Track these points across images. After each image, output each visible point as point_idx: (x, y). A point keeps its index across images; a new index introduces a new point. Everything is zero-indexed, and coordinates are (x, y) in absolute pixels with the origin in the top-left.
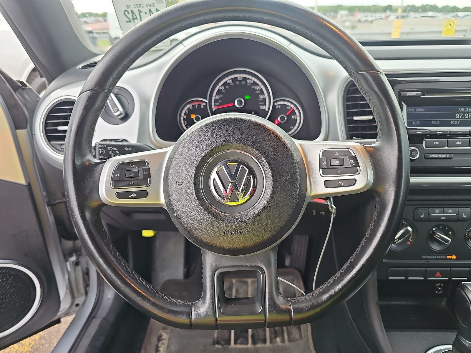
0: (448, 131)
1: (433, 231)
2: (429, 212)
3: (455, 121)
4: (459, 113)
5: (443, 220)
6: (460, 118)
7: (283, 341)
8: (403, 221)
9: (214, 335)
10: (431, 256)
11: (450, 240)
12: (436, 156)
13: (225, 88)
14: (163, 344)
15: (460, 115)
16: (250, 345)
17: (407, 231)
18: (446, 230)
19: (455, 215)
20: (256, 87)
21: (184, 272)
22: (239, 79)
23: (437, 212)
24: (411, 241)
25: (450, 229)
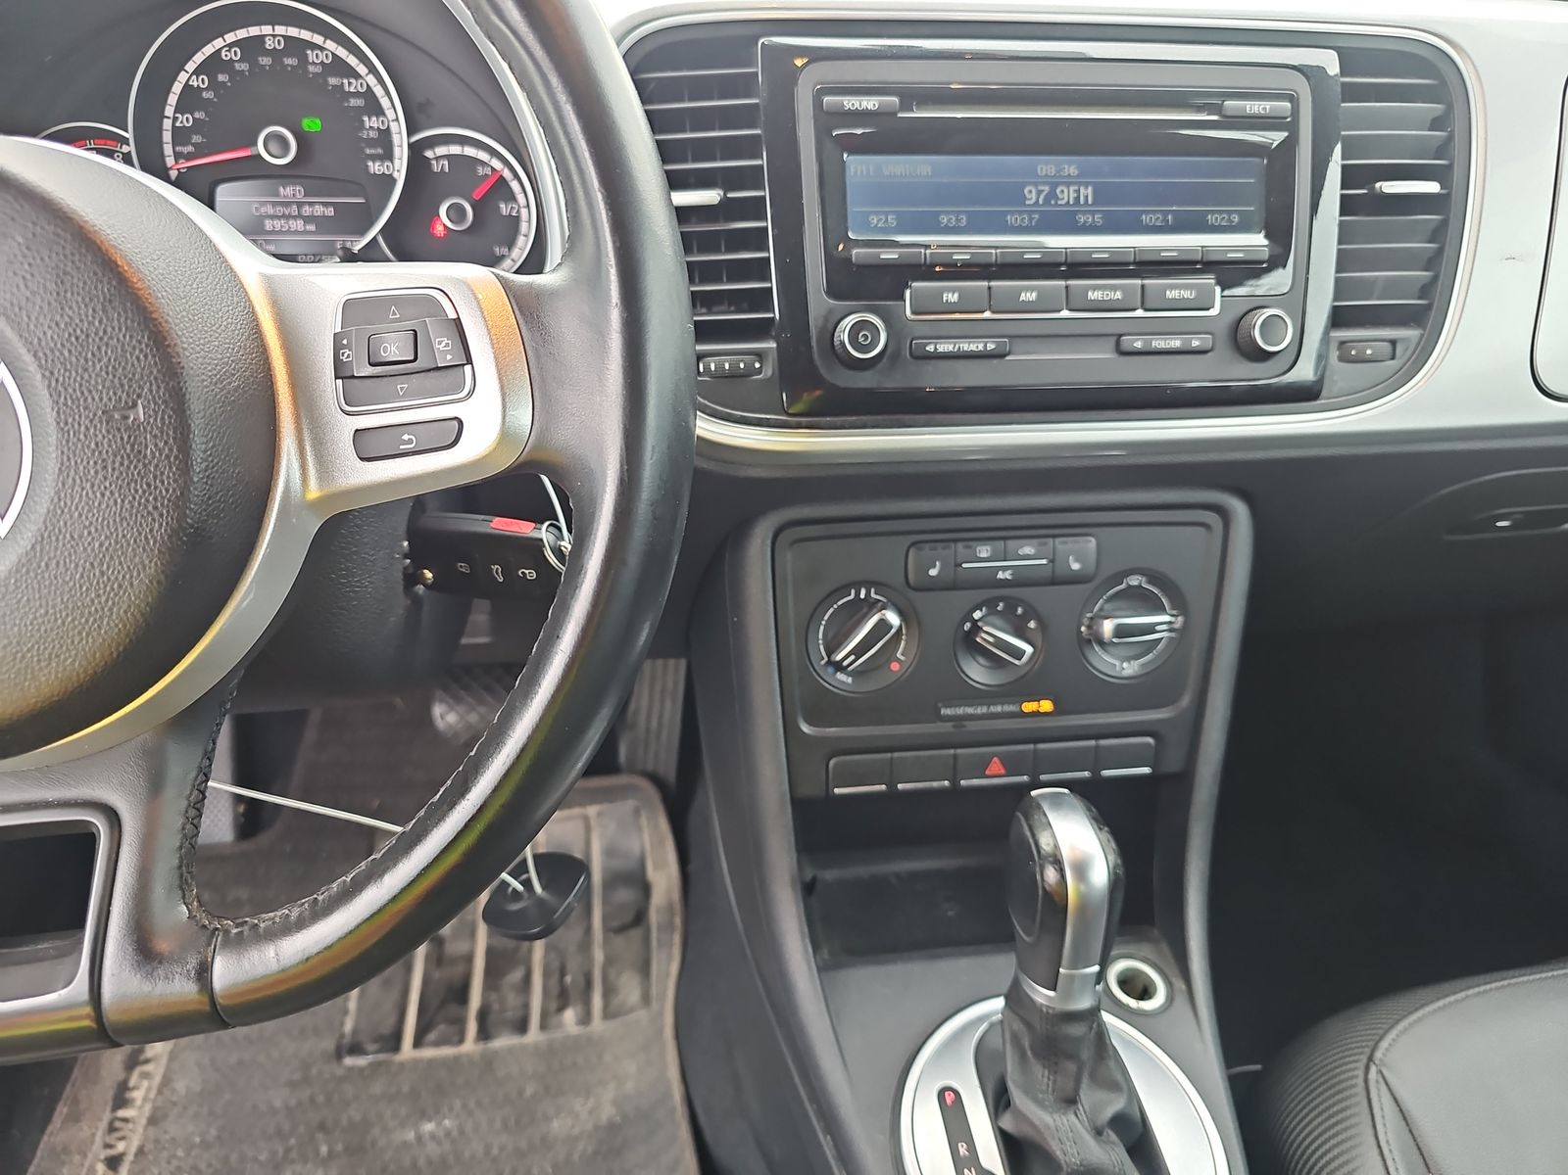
0: (993, 251)
1: (975, 622)
2: (955, 555)
3: (1021, 213)
4: (1036, 185)
5: (1005, 583)
6: (1041, 202)
7: (585, 1019)
8: (873, 590)
9: (342, 1024)
10: (969, 706)
11: (1029, 649)
12: (951, 348)
13: (214, 85)
14: (146, 1076)
15: (1039, 193)
16: (470, 1045)
17: (883, 626)
18: (1019, 616)
19: (1044, 562)
20: (345, 81)
21: (236, 817)
22: (269, 44)
23: (984, 555)
24: (902, 658)
25: (1031, 613)
